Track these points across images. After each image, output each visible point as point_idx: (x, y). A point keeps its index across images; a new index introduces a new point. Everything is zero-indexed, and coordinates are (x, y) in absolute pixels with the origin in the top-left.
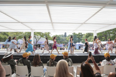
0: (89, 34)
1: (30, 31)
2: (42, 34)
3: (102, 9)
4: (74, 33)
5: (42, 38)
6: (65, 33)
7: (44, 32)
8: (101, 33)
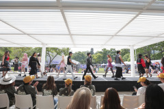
0: (125, 50)
1: (41, 46)
2: (59, 50)
3: (137, 16)
4: (105, 49)
5: (58, 55)
6: (92, 49)
7: (60, 47)
8: (141, 49)
